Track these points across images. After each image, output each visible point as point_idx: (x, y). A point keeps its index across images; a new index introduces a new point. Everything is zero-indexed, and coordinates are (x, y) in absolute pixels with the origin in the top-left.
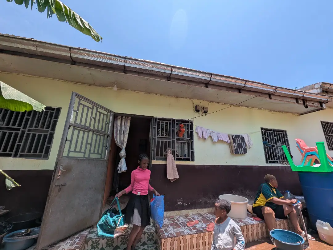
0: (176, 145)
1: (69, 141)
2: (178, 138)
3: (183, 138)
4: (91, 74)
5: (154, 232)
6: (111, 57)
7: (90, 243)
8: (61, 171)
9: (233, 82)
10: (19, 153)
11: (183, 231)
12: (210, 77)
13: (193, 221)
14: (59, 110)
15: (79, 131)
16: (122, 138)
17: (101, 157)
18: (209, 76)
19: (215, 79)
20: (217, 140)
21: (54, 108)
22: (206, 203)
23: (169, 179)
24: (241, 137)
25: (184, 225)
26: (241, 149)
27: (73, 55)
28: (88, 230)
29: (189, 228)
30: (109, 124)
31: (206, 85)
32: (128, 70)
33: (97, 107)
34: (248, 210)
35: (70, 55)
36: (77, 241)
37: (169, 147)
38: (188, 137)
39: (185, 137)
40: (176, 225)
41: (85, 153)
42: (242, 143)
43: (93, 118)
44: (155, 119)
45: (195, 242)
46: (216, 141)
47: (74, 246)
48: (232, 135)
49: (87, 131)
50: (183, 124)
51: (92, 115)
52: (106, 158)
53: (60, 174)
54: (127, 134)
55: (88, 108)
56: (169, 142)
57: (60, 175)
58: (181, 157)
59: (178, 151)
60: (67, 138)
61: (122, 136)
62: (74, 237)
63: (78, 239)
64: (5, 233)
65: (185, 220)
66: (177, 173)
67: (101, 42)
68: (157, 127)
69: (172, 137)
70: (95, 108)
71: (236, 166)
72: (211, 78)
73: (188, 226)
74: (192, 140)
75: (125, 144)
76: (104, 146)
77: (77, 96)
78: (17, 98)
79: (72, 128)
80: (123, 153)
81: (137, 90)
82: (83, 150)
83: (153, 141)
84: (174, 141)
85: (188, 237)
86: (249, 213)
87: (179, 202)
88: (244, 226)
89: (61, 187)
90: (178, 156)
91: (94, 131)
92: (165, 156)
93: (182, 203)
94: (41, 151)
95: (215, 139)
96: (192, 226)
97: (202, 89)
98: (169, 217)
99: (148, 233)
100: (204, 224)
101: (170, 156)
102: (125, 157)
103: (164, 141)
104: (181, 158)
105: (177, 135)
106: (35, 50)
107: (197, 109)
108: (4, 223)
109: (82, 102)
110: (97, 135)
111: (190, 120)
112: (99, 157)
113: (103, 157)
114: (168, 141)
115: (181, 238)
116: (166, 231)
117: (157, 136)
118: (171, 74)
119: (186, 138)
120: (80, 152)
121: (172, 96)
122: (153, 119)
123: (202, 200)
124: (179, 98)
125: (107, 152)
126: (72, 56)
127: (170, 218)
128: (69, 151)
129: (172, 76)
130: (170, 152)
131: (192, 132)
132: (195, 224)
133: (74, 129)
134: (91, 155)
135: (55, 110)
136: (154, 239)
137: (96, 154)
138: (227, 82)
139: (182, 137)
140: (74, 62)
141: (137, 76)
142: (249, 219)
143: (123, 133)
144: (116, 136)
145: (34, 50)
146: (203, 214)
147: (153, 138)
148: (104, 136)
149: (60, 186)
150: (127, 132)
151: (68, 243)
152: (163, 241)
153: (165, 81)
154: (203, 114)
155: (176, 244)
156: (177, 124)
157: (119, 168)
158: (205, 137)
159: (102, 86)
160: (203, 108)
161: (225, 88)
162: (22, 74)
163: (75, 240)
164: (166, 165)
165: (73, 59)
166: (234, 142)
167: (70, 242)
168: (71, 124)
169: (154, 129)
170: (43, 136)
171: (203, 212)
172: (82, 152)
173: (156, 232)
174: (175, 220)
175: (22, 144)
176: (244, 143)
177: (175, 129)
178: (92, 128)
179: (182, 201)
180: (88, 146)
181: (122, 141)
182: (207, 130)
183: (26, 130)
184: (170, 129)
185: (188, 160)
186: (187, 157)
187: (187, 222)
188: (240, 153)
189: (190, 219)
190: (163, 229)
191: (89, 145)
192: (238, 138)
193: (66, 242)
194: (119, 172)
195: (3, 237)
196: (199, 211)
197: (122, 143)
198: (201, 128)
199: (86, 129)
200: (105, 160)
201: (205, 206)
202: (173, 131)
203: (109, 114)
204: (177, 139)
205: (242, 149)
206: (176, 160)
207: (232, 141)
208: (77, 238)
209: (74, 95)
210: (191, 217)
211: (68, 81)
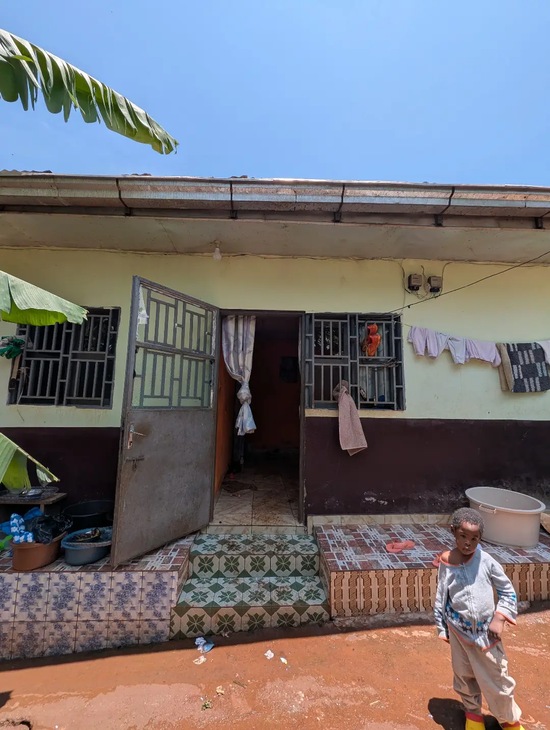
0: (360, 374)
1: (139, 376)
2: (363, 357)
3: (376, 357)
4: (165, 231)
5: (315, 554)
6: (199, 185)
7: (197, 560)
8: (133, 434)
9: (517, 200)
10: (65, 397)
11: (377, 562)
12: (449, 196)
13: (400, 542)
14: (116, 312)
15: (155, 354)
16: (241, 362)
17: (202, 403)
18: (446, 194)
19: (462, 200)
20: (466, 359)
21: (109, 310)
22: (433, 500)
23: (344, 449)
24: (534, 348)
25: (380, 547)
26: (534, 380)
27: (125, 195)
28: (192, 538)
29: (390, 555)
30: (212, 336)
31: (436, 221)
32: (240, 210)
33: (184, 302)
34: (542, 527)
35: (120, 194)
36: (174, 557)
37: (343, 378)
38: (389, 354)
39: (382, 353)
40: (361, 545)
41: (170, 398)
42: (538, 365)
43: (179, 325)
44: (308, 317)
45: (404, 586)
46: (462, 362)
47: (170, 565)
48: (508, 345)
49: (171, 354)
50: (377, 324)
51: (175, 321)
52: (211, 406)
53: (131, 439)
54: (250, 352)
55: (168, 305)
56: (343, 367)
57: (132, 442)
58: (371, 400)
59: (365, 388)
60: (134, 372)
61: (240, 356)
62: (169, 548)
63: (176, 553)
64: (64, 534)
65: (383, 536)
66: (363, 437)
67: (176, 153)
68: (313, 335)
69: (349, 357)
70: (180, 304)
71: (516, 421)
72: (450, 198)
73: (388, 552)
74: (400, 362)
75: (248, 374)
76: (206, 382)
77: (144, 283)
78: (37, 303)
79: (141, 351)
80: (244, 393)
81: (264, 252)
82: (167, 393)
83: (307, 366)
84: (353, 366)
85: (388, 575)
86: (544, 534)
87: (369, 496)
88: (528, 564)
89: (136, 463)
90: (365, 400)
91: (183, 353)
92: (334, 399)
93: (374, 500)
94: (98, 394)
95: (460, 356)
96: (398, 553)
97: (426, 232)
98: (346, 527)
99: (303, 554)
100: (428, 552)
101: (346, 400)
102: (250, 401)
103: (331, 365)
104: (372, 402)
105: (363, 351)
106: (57, 195)
107: (413, 283)
108: (59, 518)
109: (154, 295)
110: (190, 360)
111: (393, 313)
112: (198, 403)
113: (205, 404)
114: (340, 365)
115: (372, 574)
116: (340, 556)
117: (314, 356)
118: (342, 204)
119: (383, 356)
120: (162, 396)
121: (346, 258)
122: (303, 317)
123: (425, 496)
124: (366, 260)
125: (212, 393)
126: (122, 197)
127: (348, 530)
128: (143, 396)
129: (344, 209)
130: (346, 390)
131: (398, 343)
132: (405, 547)
133: (146, 353)
134: (182, 400)
135: (111, 313)
136: (316, 567)
137: (191, 398)
138: (497, 204)
139: (374, 355)
140: (129, 209)
141: (261, 221)
142: (544, 548)
143: (243, 349)
144: (228, 357)
145: (55, 198)
146: (426, 527)
147: (307, 360)
148: (204, 361)
149: (134, 460)
150: (251, 348)
151: (160, 558)
152: (333, 575)
153: (328, 224)
154: (431, 295)
155: (362, 584)
156: (361, 325)
157: (238, 425)
158: (433, 351)
159: (191, 252)
160: (429, 280)
161: (492, 222)
162: (47, 248)
163: (171, 554)
164: (336, 420)
165: (126, 203)
166: (514, 360)
167: (162, 558)
168: (139, 343)
169: (307, 341)
170: (96, 365)
171: (425, 522)
172: (165, 397)
173: (319, 554)
174: (359, 535)
175: (67, 381)
176: (543, 364)
177: (357, 337)
178: (178, 346)
179: (375, 495)
180: (176, 383)
181: (241, 367)
182: (439, 336)
183: (70, 356)
184: (345, 337)
185: (390, 407)
186: (386, 402)
187: (388, 542)
188: (528, 390)
189: (394, 535)
190: (333, 551)
191: (178, 382)
192: (525, 352)
193: (157, 555)
194: (240, 433)
195: (61, 539)
196: (417, 518)
197: (241, 373)
198: (423, 331)
199: (168, 350)
200: (211, 410)
201: (433, 508)
202: (353, 342)
203: (209, 313)
204: (362, 361)
205: (537, 379)
206: (359, 408)
207: (507, 359)
208: (175, 550)
209: (137, 282)
210: (395, 532)
211: (125, 250)
